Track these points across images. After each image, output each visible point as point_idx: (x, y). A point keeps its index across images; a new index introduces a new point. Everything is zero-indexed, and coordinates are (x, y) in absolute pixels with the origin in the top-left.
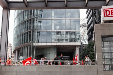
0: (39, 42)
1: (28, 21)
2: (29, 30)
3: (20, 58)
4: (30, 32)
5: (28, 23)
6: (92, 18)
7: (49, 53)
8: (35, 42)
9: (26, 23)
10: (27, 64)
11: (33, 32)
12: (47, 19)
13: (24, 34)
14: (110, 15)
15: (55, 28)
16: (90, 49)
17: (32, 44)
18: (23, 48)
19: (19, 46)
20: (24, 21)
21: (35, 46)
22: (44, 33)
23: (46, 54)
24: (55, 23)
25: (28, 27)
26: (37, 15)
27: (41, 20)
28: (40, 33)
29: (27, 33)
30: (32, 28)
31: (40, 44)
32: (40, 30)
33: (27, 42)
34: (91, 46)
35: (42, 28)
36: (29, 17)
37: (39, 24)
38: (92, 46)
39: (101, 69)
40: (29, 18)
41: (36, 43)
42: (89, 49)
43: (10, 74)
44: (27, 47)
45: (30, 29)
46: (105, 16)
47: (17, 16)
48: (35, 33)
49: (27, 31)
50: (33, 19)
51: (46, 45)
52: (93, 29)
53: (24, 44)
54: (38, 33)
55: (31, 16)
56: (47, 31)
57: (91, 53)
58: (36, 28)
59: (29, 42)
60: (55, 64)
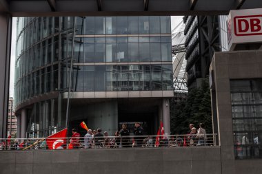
0: (78, 89)
1: (50, 40)
2: (53, 63)
3: (33, 129)
5: (50, 46)
6: (197, 33)
7: (101, 116)
8: (68, 91)
9: (47, 45)
11: (63, 66)
12: (96, 36)
13: (41, 72)
14: (249, 31)
15: (114, 56)
16: (194, 106)
17: (60, 95)
18: (39, 104)
19: (29, 100)
20: (42, 40)
21: (67, 99)
23: (94, 117)
24: (113, 46)
25: (50, 54)
26: (72, 28)
27: (81, 38)
28: (78, 68)
29: (49, 69)
30: (60, 58)
31: (80, 95)
32: (79, 62)
33: (49, 90)
34: (196, 99)
35: (84, 57)
36: (53, 32)
37: (77, 49)
38: (199, 97)
39: (229, 156)
40: (54, 35)
41: (70, 93)
42: (191, 105)
43: (17, 169)
44: (49, 102)
45: (55, 61)
47: (24, 29)
48: (68, 69)
49: (48, 66)
50: (62, 35)
51: (93, 97)
52: (200, 59)
53: (41, 95)
54: (74, 68)
55: (57, 29)
56: (96, 64)
57: (196, 114)
58: (70, 58)
59: (54, 90)
60: (123, 144)
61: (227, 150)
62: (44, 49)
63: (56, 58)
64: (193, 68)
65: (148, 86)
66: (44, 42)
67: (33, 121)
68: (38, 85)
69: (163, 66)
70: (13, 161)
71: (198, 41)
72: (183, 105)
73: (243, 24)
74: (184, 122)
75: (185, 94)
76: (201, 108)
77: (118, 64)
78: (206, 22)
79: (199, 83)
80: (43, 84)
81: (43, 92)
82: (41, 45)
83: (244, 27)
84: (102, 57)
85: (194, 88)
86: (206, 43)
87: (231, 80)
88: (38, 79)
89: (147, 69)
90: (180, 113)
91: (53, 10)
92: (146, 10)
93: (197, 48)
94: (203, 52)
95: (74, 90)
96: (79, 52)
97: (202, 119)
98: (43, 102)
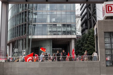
0: (35, 34)
1: (23, 13)
2: (24, 23)
4: (25, 25)
5: (23, 16)
6: (86, 10)
7: (45, 46)
8: (31, 35)
9: (21, 15)
10: (29, 60)
11: (29, 24)
12: (43, 11)
13: (19, 27)
15: (50, 20)
16: (85, 42)
17: (27, 37)
18: (18, 41)
19: (14, 39)
21: (30, 39)
22: (39, 26)
23: (42, 46)
25: (23, 19)
26: (32, 8)
27: (36, 12)
28: (35, 25)
30: (27, 21)
31: (36, 37)
32: (35, 22)
33: (22, 35)
34: (85, 38)
35: (37, 20)
36: (24, 9)
37: (34, 17)
38: (87, 38)
39: (103, 65)
40: (24, 11)
42: (83, 41)
43: (12, 70)
44: (23, 40)
45: (25, 22)
47: (11, 8)
48: (31, 25)
49: (22, 24)
50: (28, 11)
51: (41, 38)
52: (87, 21)
53: (19, 37)
54: (33, 25)
55: (26, 8)
57: (86, 45)
58: (32, 21)
59: (25, 35)
60: (57, 60)
61: (103, 63)
62: (20, 16)
64: (84, 25)
65: (65, 33)
66: (20, 14)
67: (15, 48)
68: (17, 32)
69: (72, 24)
70: (10, 67)
71: (86, 13)
72: (80, 41)
73: (110, 8)
74: (80, 48)
75: (80, 36)
76: (88, 42)
77: (52, 23)
78: (90, 5)
79: (86, 32)
80: (20, 31)
81: (20, 35)
82: (19, 15)
84: (45, 20)
85: (84, 33)
86: (90, 14)
88: (17, 30)
89: (64, 25)
90: (78, 45)
91: (27, 1)
92: (67, 1)
93: (86, 16)
94: (88, 18)
95: (33, 34)
97: (88, 47)
98: (20, 40)
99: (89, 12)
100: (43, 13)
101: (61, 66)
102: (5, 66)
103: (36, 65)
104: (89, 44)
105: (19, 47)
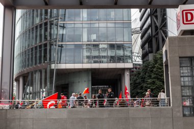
0: (61, 62)
1: (41, 25)
2: (43, 42)
3: (28, 91)
4: (45, 45)
5: (41, 30)
6: (149, 20)
7: (79, 82)
8: (54, 63)
9: (39, 29)
10: (50, 105)
11: (51, 45)
12: (75, 22)
13: (34, 49)
15: (88, 38)
17: (49, 66)
18: (32, 73)
19: (25, 70)
20: (35, 25)
21: (54, 69)
22: (69, 47)
23: (74, 82)
24: (88, 30)
25: (41, 35)
26: (58, 16)
27: (64, 24)
28: (61, 46)
29: (40, 46)
30: (49, 38)
31: (63, 66)
32: (62, 42)
33: (40, 63)
34: (149, 69)
35: (66, 38)
36: (43, 19)
37: (61, 32)
38: (151, 68)
39: (178, 114)
40: (44, 21)
41: (56, 65)
42: (145, 74)
43: (21, 123)
44: (41, 71)
45: (45, 41)
46: (185, 22)
47: (21, 17)
48: (55, 47)
49: (39, 44)
50: (50, 22)
52: (152, 39)
53: (35, 66)
54: (59, 46)
55: (47, 17)
56: (75, 43)
57: (149, 80)
58: (56, 38)
59: (44, 62)
60: (99, 105)
61: (177, 110)
62: (37, 31)
63: (46, 38)
64: (147, 45)
65: (113, 59)
66: (37, 27)
67: (28, 85)
68: (32, 58)
69: (125, 45)
70: (18, 117)
71: (150, 26)
72: (139, 74)
73: (189, 16)
74: (140, 86)
75: (140, 65)
76: (153, 76)
77: (92, 43)
78: (156, 11)
79: (151, 57)
80: (36, 57)
81: (36, 64)
82: (35, 29)
83: (189, 18)
84: (79, 38)
85: (147, 60)
86: (156, 28)
87: (180, 57)
88: (32, 54)
89: (112, 46)
90: (136, 79)
91: (46, 4)
92: (116, 5)
93: (150, 31)
94: (154, 34)
95: (59, 62)
96: (63, 34)
97: (153, 84)
98: (36, 71)
99: (155, 23)
100: (76, 26)
101: (105, 115)
102: (8, 116)
103: (63, 113)
104: (154, 78)
105: (34, 83)
